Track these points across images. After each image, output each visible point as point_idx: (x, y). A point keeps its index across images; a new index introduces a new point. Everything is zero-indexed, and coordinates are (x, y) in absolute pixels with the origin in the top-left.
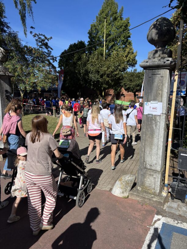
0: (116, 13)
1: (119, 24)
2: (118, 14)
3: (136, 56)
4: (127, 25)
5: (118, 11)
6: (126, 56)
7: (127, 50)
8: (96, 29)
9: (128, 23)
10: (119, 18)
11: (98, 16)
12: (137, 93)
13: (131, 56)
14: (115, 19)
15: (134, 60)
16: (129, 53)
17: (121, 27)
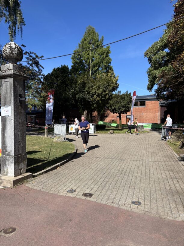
1: (101, 51)
2: (100, 43)
3: (118, 80)
4: (108, 52)
5: (99, 40)
7: (109, 74)
8: (79, 54)
9: (109, 50)
11: (80, 43)
14: (97, 46)
16: (111, 77)
17: (103, 54)
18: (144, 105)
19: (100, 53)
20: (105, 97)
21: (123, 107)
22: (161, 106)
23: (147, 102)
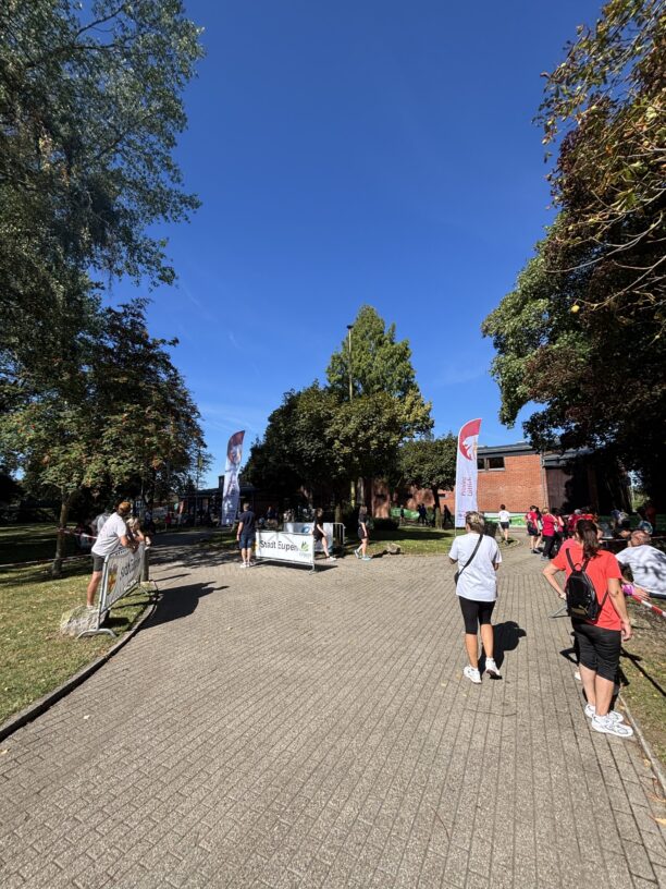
0: (382, 332)
1: (387, 350)
2: (386, 335)
3: (430, 410)
4: (405, 354)
5: (386, 331)
6: (409, 412)
7: (409, 399)
8: (341, 362)
9: (407, 349)
10: (388, 341)
12: (440, 492)
13: (421, 412)
14: (380, 343)
15: (425, 419)
16: (412, 405)
17: (391, 356)
18: (502, 465)
19: (385, 355)
20: (366, 443)
21: (441, 472)
22: (547, 468)
23: (507, 460)
